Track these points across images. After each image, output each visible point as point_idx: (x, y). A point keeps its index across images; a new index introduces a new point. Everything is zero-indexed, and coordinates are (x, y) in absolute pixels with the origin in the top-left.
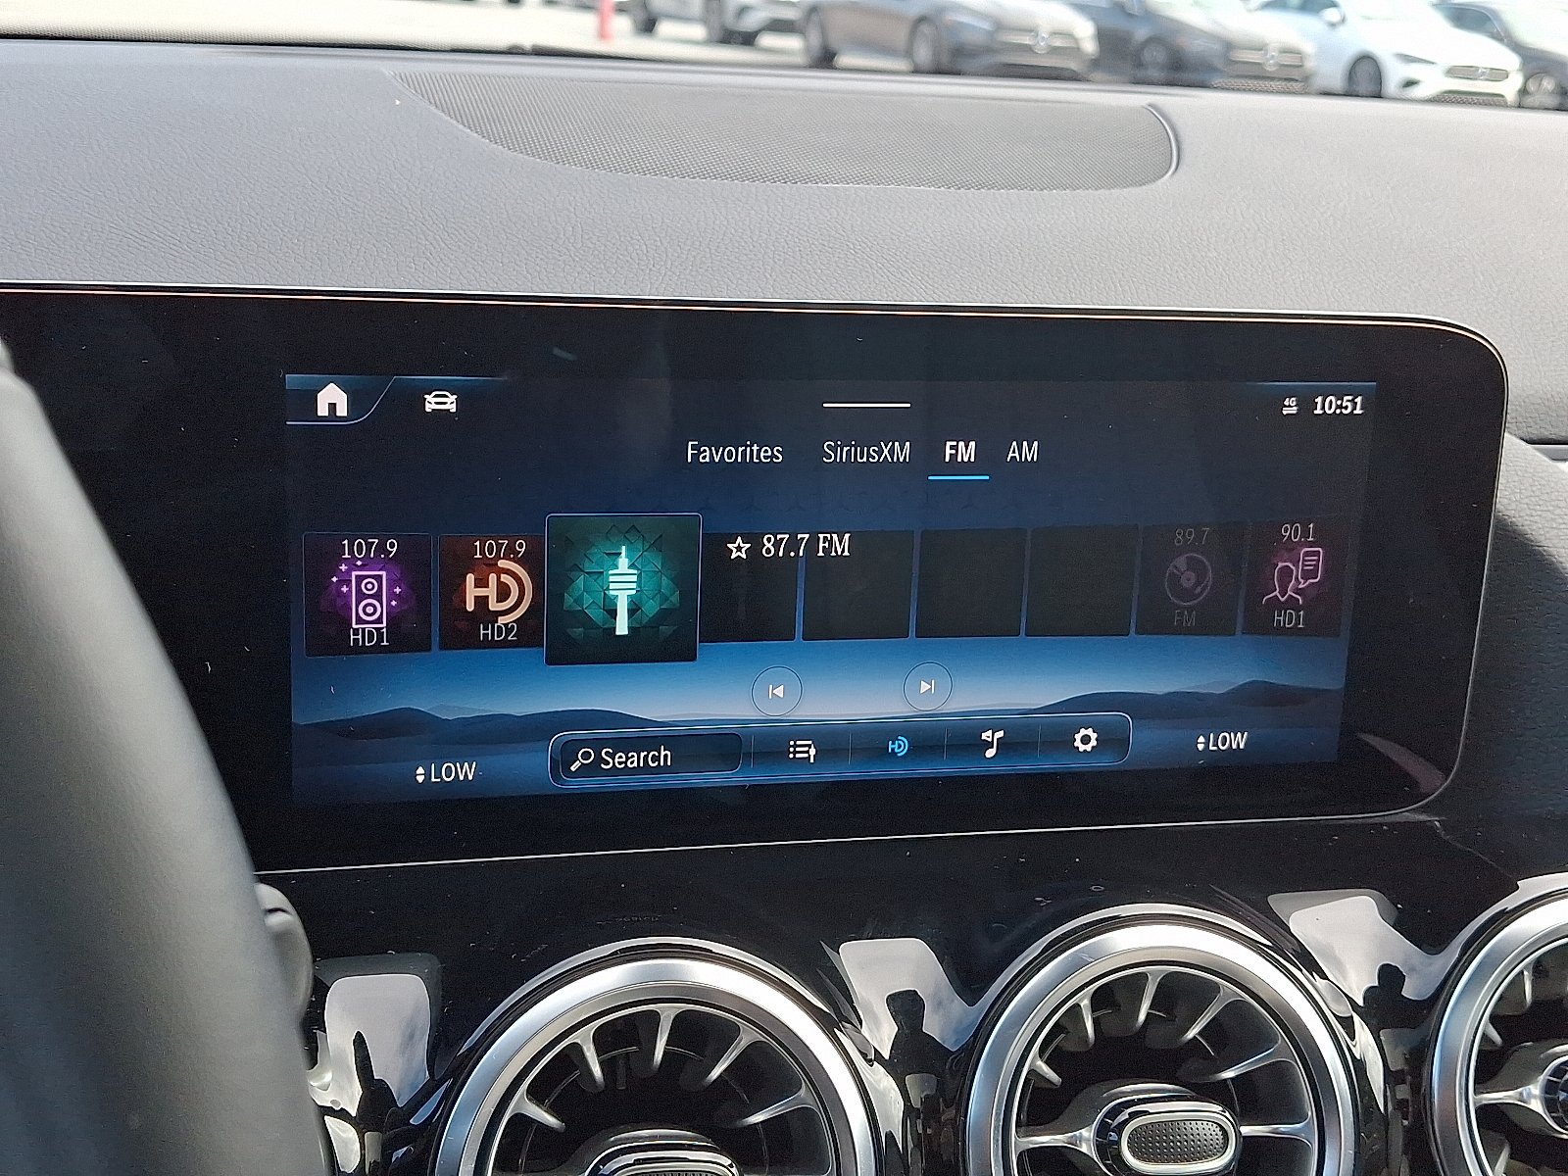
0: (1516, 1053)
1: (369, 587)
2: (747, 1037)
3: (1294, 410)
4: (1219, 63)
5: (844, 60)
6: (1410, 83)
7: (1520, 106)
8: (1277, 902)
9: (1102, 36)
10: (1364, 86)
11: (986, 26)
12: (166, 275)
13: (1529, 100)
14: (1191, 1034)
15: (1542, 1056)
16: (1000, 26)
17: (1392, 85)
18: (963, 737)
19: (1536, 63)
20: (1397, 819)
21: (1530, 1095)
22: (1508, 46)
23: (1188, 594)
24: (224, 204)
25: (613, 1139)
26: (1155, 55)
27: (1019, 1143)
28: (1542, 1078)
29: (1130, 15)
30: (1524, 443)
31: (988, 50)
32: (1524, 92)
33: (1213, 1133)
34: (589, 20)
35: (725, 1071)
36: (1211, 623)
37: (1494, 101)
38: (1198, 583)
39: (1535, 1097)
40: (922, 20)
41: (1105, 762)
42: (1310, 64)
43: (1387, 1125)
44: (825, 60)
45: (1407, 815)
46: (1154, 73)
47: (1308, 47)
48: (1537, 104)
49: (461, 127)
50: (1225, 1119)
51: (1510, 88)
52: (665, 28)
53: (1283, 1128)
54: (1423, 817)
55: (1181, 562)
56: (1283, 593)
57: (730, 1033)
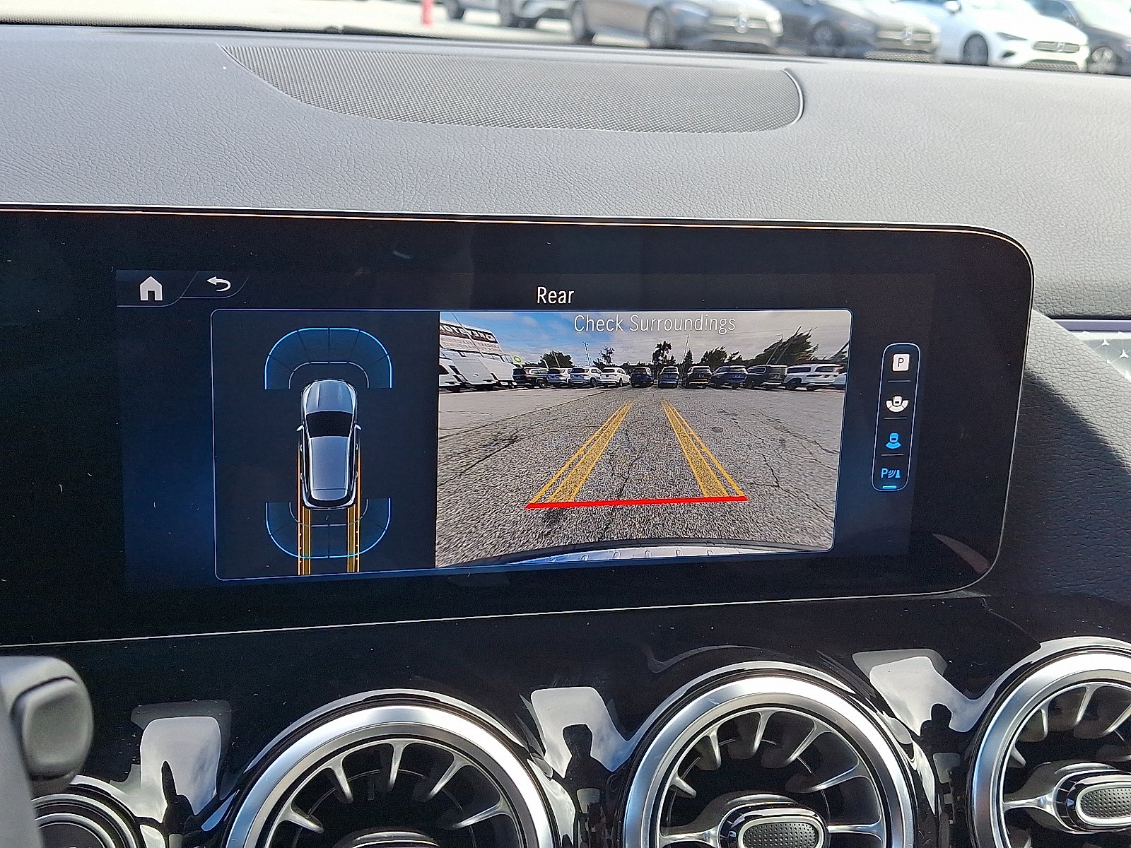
0: (1039, 769)
2: (459, 763)
4: (870, 40)
5: (599, 39)
6: (1008, 54)
7: (1088, 72)
8: (860, 659)
9: (785, 20)
10: (974, 58)
11: (703, 14)
12: (40, 197)
13: (1094, 67)
14: (794, 757)
15: (1056, 773)
16: (712, 14)
17: (995, 57)
19: (1100, 40)
20: (955, 595)
21: (1045, 801)
22: (1078, 27)
24: (88, 143)
25: (359, 838)
26: (824, 34)
27: (662, 839)
28: (1055, 789)
29: (807, 6)
30: (1049, 319)
31: (705, 31)
32: (1090, 61)
33: (807, 832)
34: (416, 10)
35: (444, 787)
37: (1069, 68)
39: (1049, 803)
40: (656, 9)
42: (936, 41)
43: (938, 825)
44: (586, 38)
45: (961, 593)
46: (824, 48)
47: (934, 29)
48: (1099, 70)
49: (271, 86)
50: (817, 822)
51: (1080, 58)
52: (470, 16)
53: (860, 826)
54: (975, 595)
57: (447, 760)
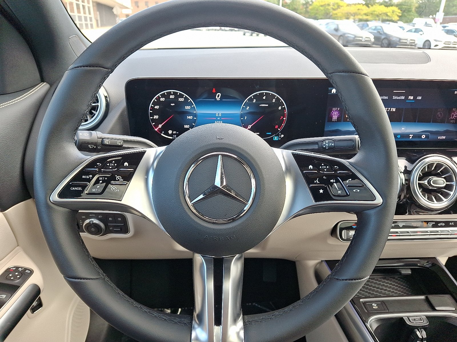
1: (335, 114)
3: (456, 93)
4: (398, 42)
6: (436, 46)
9: (375, 38)
10: (427, 47)
11: (353, 36)
14: (439, 171)
16: (356, 37)
17: (432, 47)
18: (407, 136)
23: (440, 118)
26: (385, 42)
29: (381, 34)
31: (353, 41)
36: (442, 121)
38: (441, 116)
40: (341, 36)
41: (426, 140)
42: (416, 42)
47: (416, 39)
50: (444, 180)
55: (439, 113)
56: (452, 118)
